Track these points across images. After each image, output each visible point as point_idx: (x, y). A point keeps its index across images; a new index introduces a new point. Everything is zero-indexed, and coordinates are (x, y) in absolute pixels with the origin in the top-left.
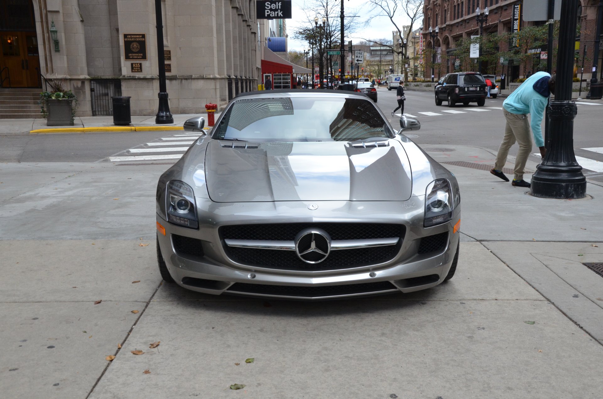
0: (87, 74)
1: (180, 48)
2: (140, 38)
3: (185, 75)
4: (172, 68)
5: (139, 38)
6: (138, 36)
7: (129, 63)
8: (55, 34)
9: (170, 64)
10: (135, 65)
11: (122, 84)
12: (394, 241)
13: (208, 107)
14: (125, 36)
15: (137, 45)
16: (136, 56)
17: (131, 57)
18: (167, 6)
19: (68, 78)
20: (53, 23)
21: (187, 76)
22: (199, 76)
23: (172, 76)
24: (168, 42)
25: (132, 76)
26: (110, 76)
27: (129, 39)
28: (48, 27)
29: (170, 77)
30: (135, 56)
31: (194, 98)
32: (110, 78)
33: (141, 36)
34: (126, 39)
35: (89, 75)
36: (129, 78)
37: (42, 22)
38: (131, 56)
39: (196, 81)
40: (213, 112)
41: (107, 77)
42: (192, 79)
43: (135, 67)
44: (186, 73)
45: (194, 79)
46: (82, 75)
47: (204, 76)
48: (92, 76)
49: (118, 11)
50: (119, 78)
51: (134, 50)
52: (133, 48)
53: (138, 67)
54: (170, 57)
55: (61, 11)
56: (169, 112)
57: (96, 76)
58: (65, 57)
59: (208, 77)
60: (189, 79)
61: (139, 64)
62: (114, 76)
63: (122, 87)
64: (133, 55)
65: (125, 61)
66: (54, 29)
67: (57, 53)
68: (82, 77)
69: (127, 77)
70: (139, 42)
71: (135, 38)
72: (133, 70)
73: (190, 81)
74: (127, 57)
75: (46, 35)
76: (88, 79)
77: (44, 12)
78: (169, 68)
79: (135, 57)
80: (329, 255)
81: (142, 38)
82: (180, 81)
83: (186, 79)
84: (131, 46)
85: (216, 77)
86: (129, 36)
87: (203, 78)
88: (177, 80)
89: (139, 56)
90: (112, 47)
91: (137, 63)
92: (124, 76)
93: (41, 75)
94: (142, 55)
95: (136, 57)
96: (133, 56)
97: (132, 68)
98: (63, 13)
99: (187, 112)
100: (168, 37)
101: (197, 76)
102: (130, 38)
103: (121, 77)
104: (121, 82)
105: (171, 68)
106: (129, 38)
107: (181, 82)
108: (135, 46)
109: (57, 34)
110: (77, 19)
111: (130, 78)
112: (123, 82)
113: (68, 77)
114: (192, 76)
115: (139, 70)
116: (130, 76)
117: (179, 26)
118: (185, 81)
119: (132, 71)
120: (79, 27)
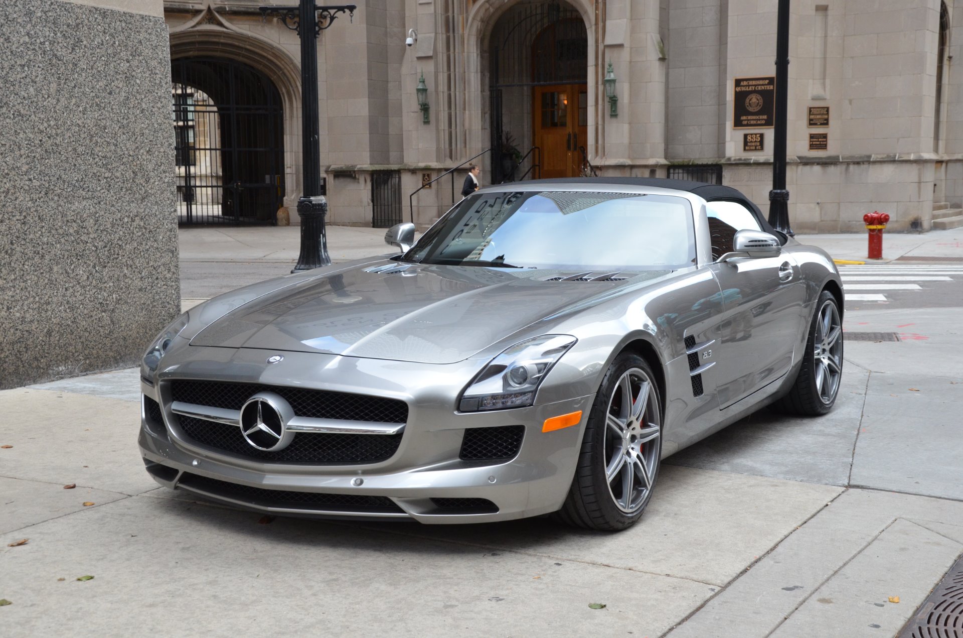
0: (663, 157)
1: (851, 102)
2: (765, 85)
3: (856, 156)
4: (830, 142)
5: (763, 85)
6: (761, 82)
7: (740, 133)
8: (613, 85)
9: (826, 134)
10: (752, 138)
11: (723, 173)
13: (869, 220)
14: (738, 82)
15: (758, 100)
16: (755, 120)
17: (745, 122)
18: (830, 18)
19: (627, 164)
20: (610, 65)
21: (861, 157)
22: (885, 156)
23: (829, 158)
24: (825, 90)
25: (743, 158)
26: (712, 159)
27: (743, 89)
28: (603, 75)
29: (824, 160)
30: (753, 120)
32: (710, 163)
33: (767, 82)
34: (738, 89)
35: (666, 158)
36: (738, 162)
37: (597, 65)
38: (745, 120)
39: (877, 167)
40: (880, 231)
41: (705, 162)
42: (869, 162)
43: (751, 142)
44: (858, 151)
45: (875, 162)
46: (653, 158)
47: (896, 156)
48: (672, 160)
49: (729, 35)
50: (719, 163)
51: (751, 109)
52: (750, 104)
53: (756, 141)
54: (827, 120)
55: (627, 45)
56: (789, 228)
57: (686, 160)
58: (626, 127)
59: (905, 158)
60: (863, 163)
61: (758, 135)
62: (717, 159)
63: (723, 180)
64: (749, 117)
65: (734, 129)
66: (612, 76)
67: (614, 120)
68: (652, 162)
69: (735, 160)
70: (761, 93)
71: (755, 85)
72: (747, 148)
73: (864, 167)
74: (738, 123)
75: (601, 88)
76: (662, 166)
77: (601, 47)
78: (823, 141)
79: (752, 122)
81: (769, 84)
82: (844, 167)
83: (858, 163)
84: (747, 100)
85: (922, 157)
86: (745, 83)
87: (893, 161)
88: (839, 166)
89: (760, 120)
90: (719, 105)
91: (756, 134)
92: (729, 159)
93: (588, 161)
94: (765, 117)
95: (754, 122)
96: (748, 120)
97: (746, 143)
98: (631, 48)
100: (828, 81)
101: (880, 157)
102: (746, 86)
103: (723, 161)
104: (723, 170)
105: (826, 141)
106: (744, 86)
107: (847, 169)
108: (754, 100)
109: (615, 86)
110: (652, 54)
111: (741, 162)
112: (726, 170)
113: (628, 162)
114: (870, 157)
115: (757, 148)
116: (740, 159)
117: (852, 58)
118: (856, 166)
119: (745, 149)
120: (656, 71)
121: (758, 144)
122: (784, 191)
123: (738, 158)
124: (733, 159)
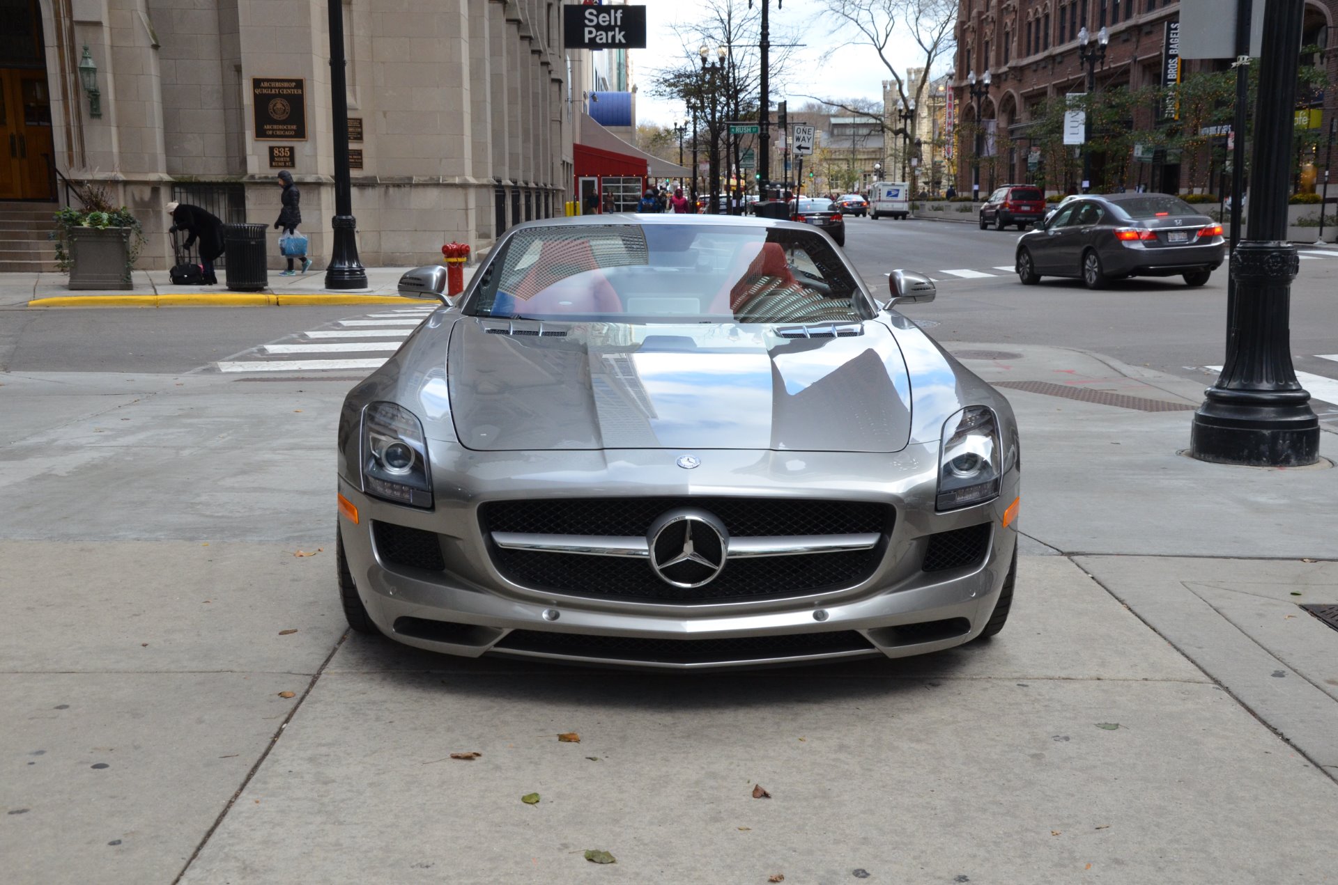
0: (165, 171)
1: (385, 114)
2: (292, 88)
3: (396, 177)
4: (366, 161)
5: (289, 88)
6: (286, 85)
7: (264, 146)
8: (92, 75)
9: (361, 151)
10: (279, 152)
11: (246, 194)
12: (868, 541)
13: (448, 252)
14: (257, 83)
15: (283, 105)
16: (282, 130)
17: (271, 133)
18: (355, 14)
19: (120, 179)
20: (86, 49)
21: (401, 179)
22: (427, 178)
23: (365, 178)
24: (356, 99)
25: (270, 176)
26: (220, 176)
27: (265, 91)
28: (74, 60)
29: (361, 181)
30: (279, 130)
31: (416, 231)
32: (220, 181)
33: (294, 84)
34: (258, 91)
35: (169, 173)
36: (264, 180)
37: (60, 46)
38: (270, 130)
39: (420, 191)
40: (460, 264)
41: (214, 179)
42: (411, 185)
43: (279, 156)
44: (398, 172)
45: (417, 185)
46: (153, 172)
47: (439, 178)
48: (176, 176)
49: (241, 24)
50: (241, 181)
51: (276, 117)
52: (274, 110)
53: (284, 156)
54: (361, 134)
55: (106, 23)
56: (358, 261)
57: (186, 176)
58: (114, 130)
59: (450, 181)
60: (404, 186)
61: (288, 149)
62: (228, 176)
63: (246, 202)
64: (275, 127)
65: (256, 140)
66: (91, 64)
67: (96, 121)
68: (153, 177)
69: (260, 178)
70: (287, 97)
71: (279, 88)
72: (274, 163)
73: (407, 189)
74: (260, 133)
75: (70, 78)
76: (167, 183)
77: (65, 23)
78: (358, 159)
79: (278, 133)
80: (723, 570)
81: (296, 87)
82: (383, 189)
83: (399, 186)
84: (271, 106)
85: (468, 181)
86: (266, 84)
87: (437, 185)
88: (377, 189)
89: (288, 130)
90: (225, 109)
91: (284, 148)
92: (253, 177)
93: (56, 170)
94: (294, 127)
95: (282, 133)
96: (273, 130)
97: (272, 158)
98: (111, 29)
99: (400, 263)
100: (358, 88)
101: (422, 179)
102: (268, 88)
103: (245, 179)
104: (246, 190)
105: (361, 159)
106: (265, 88)
107: (386, 193)
108: (279, 106)
109: (95, 77)
110: (143, 41)
111: (268, 181)
112: (250, 191)
113: (121, 177)
114: (411, 179)
115: (287, 164)
116: (266, 178)
117: (383, 63)
118: (396, 189)
119: (271, 166)
120: (151, 63)
121: (288, 159)
122: (350, 217)
123: (263, 175)
124: (257, 177)
